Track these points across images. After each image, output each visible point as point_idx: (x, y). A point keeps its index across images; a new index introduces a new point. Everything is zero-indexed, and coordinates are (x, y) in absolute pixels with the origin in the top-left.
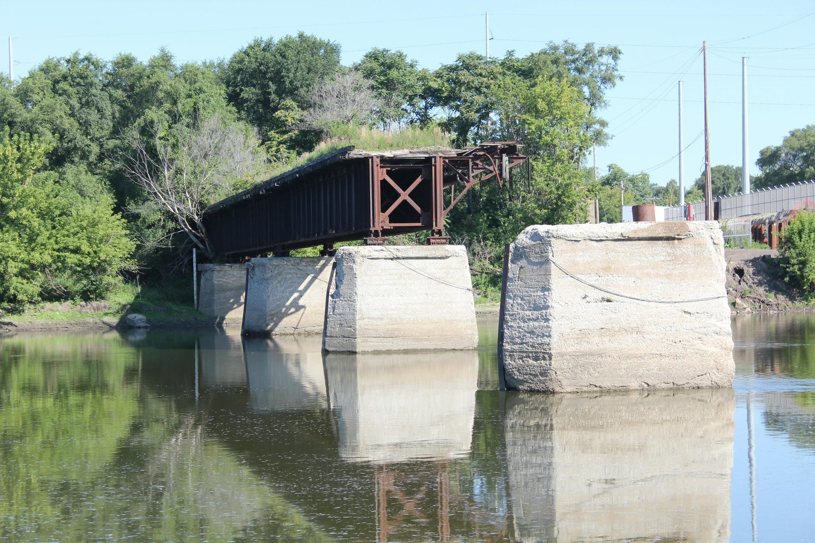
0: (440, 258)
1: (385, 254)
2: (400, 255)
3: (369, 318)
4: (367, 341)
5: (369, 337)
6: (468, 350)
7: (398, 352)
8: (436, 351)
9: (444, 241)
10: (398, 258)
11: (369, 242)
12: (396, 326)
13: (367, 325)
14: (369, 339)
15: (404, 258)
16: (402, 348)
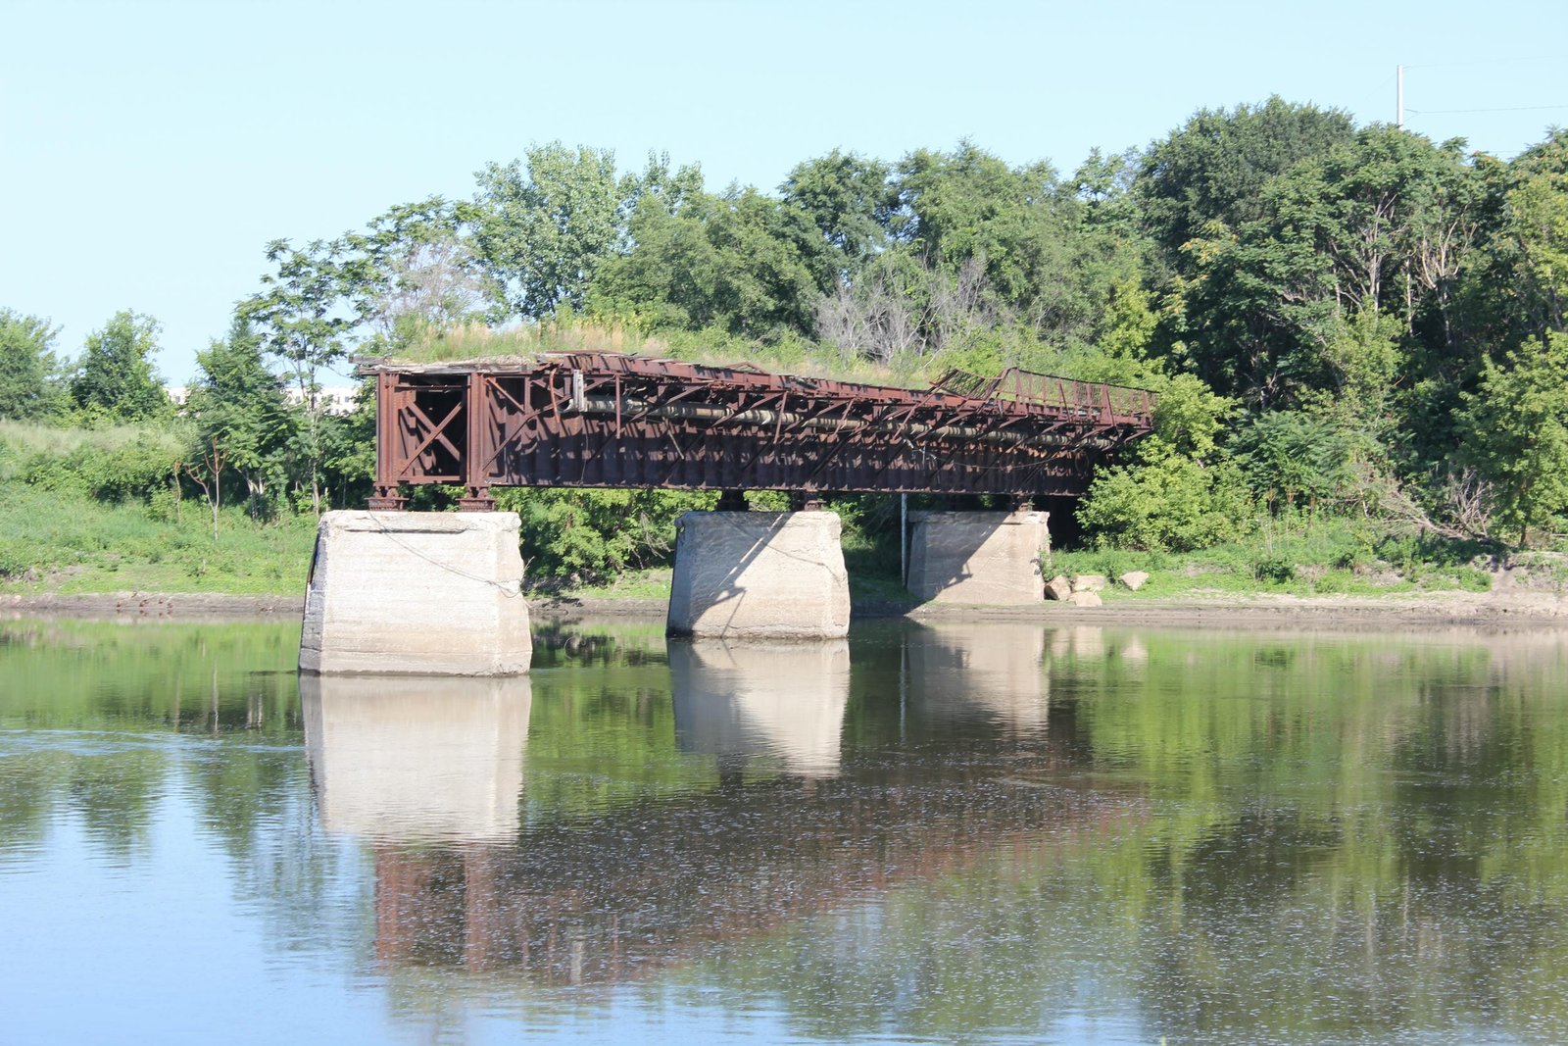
0: (451, 532)
1: (370, 524)
2: (389, 526)
3: (341, 621)
4: (336, 656)
5: (340, 650)
6: (483, 676)
7: (380, 674)
8: (435, 675)
9: (482, 505)
10: (386, 531)
11: (371, 504)
12: (378, 635)
13: (338, 632)
14: (339, 654)
15: (395, 531)
16: (385, 669)
